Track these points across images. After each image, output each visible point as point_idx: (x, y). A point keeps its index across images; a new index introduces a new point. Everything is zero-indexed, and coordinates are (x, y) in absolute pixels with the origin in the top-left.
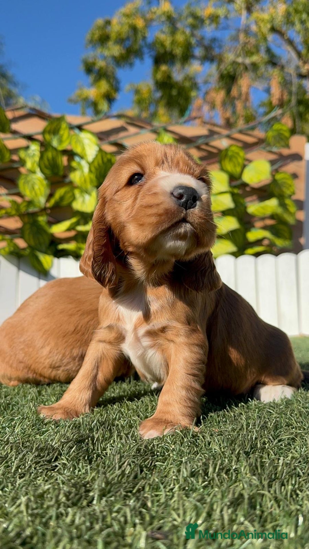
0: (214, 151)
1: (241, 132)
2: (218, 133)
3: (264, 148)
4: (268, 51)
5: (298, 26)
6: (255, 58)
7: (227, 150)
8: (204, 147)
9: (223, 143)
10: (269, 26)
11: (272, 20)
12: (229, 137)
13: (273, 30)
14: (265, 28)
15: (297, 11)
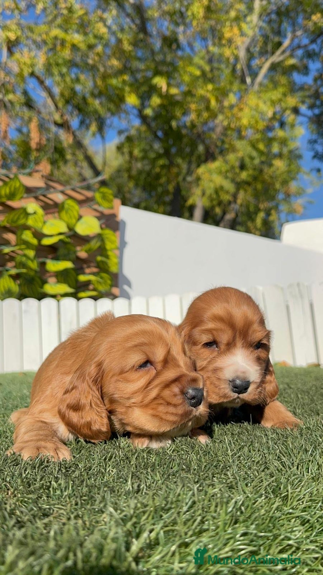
0: (50, 202)
1: (73, 190)
2: (54, 188)
3: (90, 207)
4: (25, 93)
5: (58, 78)
6: (11, 97)
7: (63, 203)
8: (42, 198)
9: (59, 198)
10: (30, 71)
11: (32, 65)
12: (63, 192)
13: (32, 74)
14: (26, 71)
15: (58, 65)
